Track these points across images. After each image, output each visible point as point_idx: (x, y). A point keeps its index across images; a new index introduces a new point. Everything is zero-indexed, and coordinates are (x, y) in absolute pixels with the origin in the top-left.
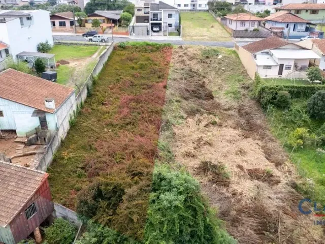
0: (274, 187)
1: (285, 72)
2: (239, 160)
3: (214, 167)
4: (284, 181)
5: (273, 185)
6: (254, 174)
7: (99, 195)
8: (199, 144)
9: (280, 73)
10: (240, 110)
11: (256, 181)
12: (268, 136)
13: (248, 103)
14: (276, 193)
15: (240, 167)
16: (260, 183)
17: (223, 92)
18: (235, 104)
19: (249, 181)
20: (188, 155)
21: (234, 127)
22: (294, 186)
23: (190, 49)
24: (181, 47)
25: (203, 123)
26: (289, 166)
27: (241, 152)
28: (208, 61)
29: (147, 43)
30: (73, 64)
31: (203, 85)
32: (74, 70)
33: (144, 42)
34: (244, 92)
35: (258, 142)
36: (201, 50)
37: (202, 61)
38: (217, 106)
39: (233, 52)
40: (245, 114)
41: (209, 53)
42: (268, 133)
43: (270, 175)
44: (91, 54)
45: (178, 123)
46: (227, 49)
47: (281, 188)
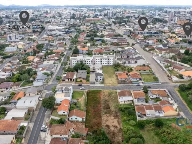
1: (126, 102)
2: (112, 124)
3: (108, 125)
6: (114, 127)
7: (94, 131)
8: (106, 121)
9: (125, 102)
10: (115, 111)
13: (117, 110)
15: (112, 125)
16: (115, 128)
17: (112, 106)
18: (114, 110)
20: (104, 123)
21: (113, 116)
22: (121, 128)
23: (106, 93)
24: (104, 92)
25: (107, 116)
26: (121, 124)
27: (113, 122)
28: (110, 96)
29: (95, 91)
30: (80, 100)
31: (108, 105)
32: (81, 103)
33: (94, 90)
34: (117, 107)
35: (117, 120)
36: (108, 93)
37: (108, 97)
38: (111, 111)
39: (117, 93)
40: (116, 113)
41: (110, 94)
42: (120, 117)
43: (117, 127)
44: (83, 95)
45: (103, 116)
46: (115, 91)
47: (118, 129)
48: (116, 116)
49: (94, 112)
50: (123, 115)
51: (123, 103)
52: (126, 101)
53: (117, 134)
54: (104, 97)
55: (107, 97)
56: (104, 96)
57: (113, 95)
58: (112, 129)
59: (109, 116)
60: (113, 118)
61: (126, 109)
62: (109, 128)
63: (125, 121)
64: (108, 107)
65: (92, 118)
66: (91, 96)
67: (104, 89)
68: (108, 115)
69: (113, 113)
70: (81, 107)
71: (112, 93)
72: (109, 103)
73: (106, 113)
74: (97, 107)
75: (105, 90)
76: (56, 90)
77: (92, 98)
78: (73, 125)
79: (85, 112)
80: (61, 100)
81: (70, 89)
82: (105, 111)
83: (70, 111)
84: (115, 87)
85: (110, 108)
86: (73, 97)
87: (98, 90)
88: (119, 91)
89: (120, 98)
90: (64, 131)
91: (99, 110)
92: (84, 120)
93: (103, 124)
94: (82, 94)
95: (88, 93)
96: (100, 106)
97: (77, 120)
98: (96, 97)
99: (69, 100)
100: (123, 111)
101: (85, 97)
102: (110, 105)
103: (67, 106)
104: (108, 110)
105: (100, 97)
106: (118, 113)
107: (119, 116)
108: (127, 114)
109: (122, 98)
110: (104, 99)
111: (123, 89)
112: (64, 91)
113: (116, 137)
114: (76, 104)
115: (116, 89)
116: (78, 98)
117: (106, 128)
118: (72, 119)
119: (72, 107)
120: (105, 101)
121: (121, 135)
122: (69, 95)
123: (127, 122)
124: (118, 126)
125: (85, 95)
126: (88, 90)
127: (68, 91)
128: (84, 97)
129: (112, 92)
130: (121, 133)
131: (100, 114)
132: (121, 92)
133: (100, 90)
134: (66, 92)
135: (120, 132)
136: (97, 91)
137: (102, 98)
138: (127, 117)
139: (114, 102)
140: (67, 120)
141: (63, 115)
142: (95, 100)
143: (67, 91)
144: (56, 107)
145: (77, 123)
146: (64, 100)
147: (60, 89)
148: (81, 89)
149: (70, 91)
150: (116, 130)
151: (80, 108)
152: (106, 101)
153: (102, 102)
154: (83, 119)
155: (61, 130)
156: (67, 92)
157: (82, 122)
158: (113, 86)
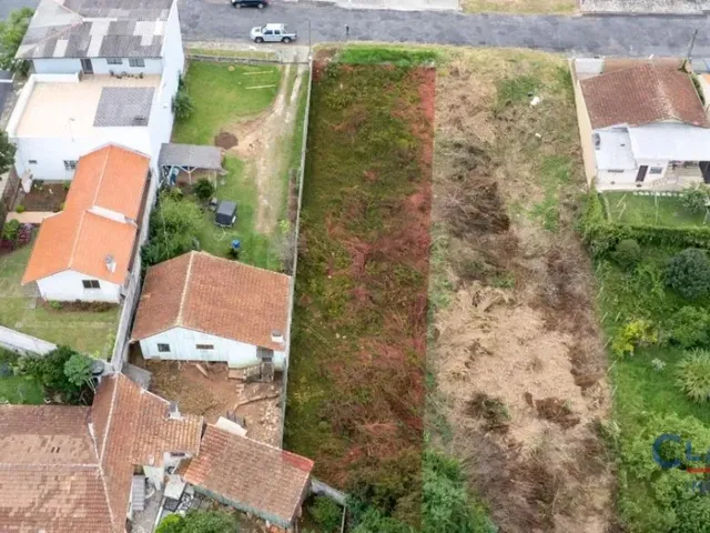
0: (568, 431)
1: (649, 177)
2: (527, 381)
4: (585, 420)
5: (567, 427)
6: (546, 410)
8: (474, 354)
9: (641, 176)
11: (546, 422)
12: (587, 322)
13: (568, 244)
14: (568, 442)
15: (528, 397)
17: (528, 207)
18: (545, 242)
19: (535, 420)
20: (456, 376)
21: (534, 306)
22: (597, 428)
23: (474, 81)
24: (456, 73)
25: (484, 305)
26: (603, 387)
27: (536, 365)
28: (508, 113)
29: (383, 55)
30: (244, 143)
31: (491, 194)
32: (255, 172)
33: (376, 52)
34: (566, 216)
35: (568, 338)
36: (497, 83)
37: (496, 116)
38: (511, 248)
39: (567, 79)
40: (559, 270)
41: (513, 92)
42: (589, 315)
43: (567, 411)
44: (271, 95)
45: (445, 303)
46: (556, 59)
47: (578, 432)
48: (560, 306)
49: (370, 267)
50: (619, 293)
51: (627, 182)
52: (657, 171)
53: (571, 485)
54: (457, 121)
55: (483, 115)
56: (463, 111)
57: (535, 101)
58: (527, 433)
59: (501, 303)
60: (529, 320)
61: (654, 240)
62: (503, 430)
63: (639, 352)
64: (487, 217)
65: (346, 329)
66: (347, 105)
67: (459, 41)
68: (489, 294)
69: (530, 273)
70: (250, 214)
71: (528, 86)
72: (499, 174)
73: (470, 274)
74: (395, 210)
75: (467, 52)
76: (22, 51)
77: (357, 127)
78: (176, 416)
79: (291, 280)
80: (74, 157)
81: (158, 41)
82: (466, 250)
83: (148, 261)
84: (553, 21)
85: (504, 224)
86: (182, 111)
87: (404, 56)
88: (587, 66)
89: (607, 134)
90: (81, 492)
91: (411, 242)
92: (280, 358)
93: (445, 387)
94: (262, 82)
95: (322, 79)
96: (423, 209)
97: (214, 355)
98: (387, 122)
99: (145, 159)
100: (628, 265)
101: (290, 117)
102: (510, 194)
103: (119, 217)
104: (492, 238)
105: (428, 122)
106: (580, 275)
107: (586, 304)
108: (659, 289)
109: (622, 138)
110: (459, 138)
111: (621, 42)
112: (100, 66)
113: (557, 517)
114: (204, 192)
115: (561, 48)
116: (230, 126)
117: (476, 424)
118: (165, 348)
119: (171, 227)
120: (463, 154)
121: (601, 499)
122: (137, 111)
123: (658, 363)
124: (579, 404)
125: (294, 96)
126: (322, 53)
127: (136, 62)
128: (285, 113)
129: (527, 72)
130: (605, 479)
131: (421, 281)
132: (607, 74)
133: (425, 47)
134: (118, 69)
135: (597, 470)
136: (396, 56)
137: (443, 131)
138: (658, 315)
139: (541, 170)
140: (114, 367)
141: (80, 306)
142: (380, 149)
143: (125, 66)
144: (28, 218)
145: (217, 392)
146: (96, 153)
147: (61, 47)
148: (255, 34)
149: (150, 66)
150: (562, 450)
151: (243, 230)
152: (474, 155)
153: (441, 172)
154: (265, 354)
155: (51, 484)
156: (124, 75)
157: (262, 375)
158: (534, 17)
